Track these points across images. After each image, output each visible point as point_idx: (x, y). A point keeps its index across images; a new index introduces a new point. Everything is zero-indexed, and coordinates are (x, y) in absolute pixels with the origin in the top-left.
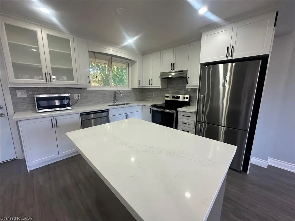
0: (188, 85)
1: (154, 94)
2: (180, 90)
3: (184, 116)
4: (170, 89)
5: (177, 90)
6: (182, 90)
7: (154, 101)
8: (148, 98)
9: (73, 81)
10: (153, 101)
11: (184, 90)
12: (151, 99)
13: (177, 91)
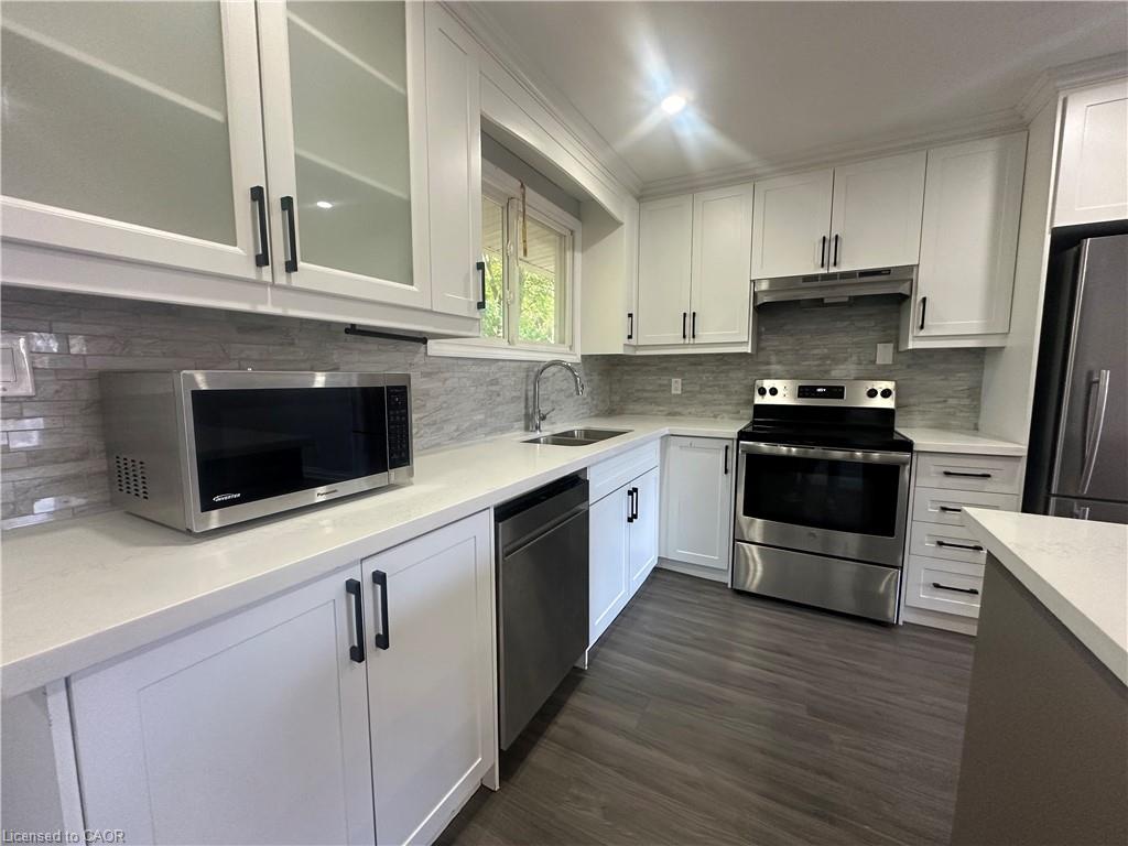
0: (922, 333)
1: (677, 386)
2: (833, 360)
3: (947, 474)
4: (773, 359)
5: (818, 359)
6: (846, 360)
7: (680, 414)
8: (638, 400)
9: (412, 284)
10: (669, 414)
11: (854, 358)
12: (658, 404)
13: (820, 365)
